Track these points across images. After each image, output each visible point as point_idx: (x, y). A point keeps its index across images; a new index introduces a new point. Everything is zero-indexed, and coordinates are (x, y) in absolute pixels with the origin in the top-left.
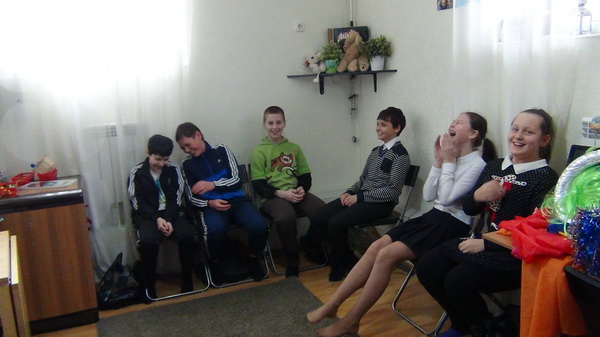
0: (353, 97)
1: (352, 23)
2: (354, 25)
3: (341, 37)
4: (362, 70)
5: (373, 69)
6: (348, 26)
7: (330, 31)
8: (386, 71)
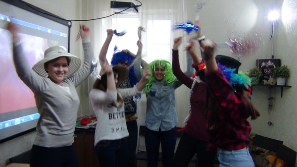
0: (271, 99)
1: (273, 57)
2: (274, 58)
3: (263, 64)
4: (272, 84)
5: (278, 84)
6: (270, 58)
7: (257, 60)
8: (286, 87)
